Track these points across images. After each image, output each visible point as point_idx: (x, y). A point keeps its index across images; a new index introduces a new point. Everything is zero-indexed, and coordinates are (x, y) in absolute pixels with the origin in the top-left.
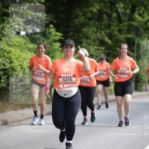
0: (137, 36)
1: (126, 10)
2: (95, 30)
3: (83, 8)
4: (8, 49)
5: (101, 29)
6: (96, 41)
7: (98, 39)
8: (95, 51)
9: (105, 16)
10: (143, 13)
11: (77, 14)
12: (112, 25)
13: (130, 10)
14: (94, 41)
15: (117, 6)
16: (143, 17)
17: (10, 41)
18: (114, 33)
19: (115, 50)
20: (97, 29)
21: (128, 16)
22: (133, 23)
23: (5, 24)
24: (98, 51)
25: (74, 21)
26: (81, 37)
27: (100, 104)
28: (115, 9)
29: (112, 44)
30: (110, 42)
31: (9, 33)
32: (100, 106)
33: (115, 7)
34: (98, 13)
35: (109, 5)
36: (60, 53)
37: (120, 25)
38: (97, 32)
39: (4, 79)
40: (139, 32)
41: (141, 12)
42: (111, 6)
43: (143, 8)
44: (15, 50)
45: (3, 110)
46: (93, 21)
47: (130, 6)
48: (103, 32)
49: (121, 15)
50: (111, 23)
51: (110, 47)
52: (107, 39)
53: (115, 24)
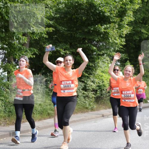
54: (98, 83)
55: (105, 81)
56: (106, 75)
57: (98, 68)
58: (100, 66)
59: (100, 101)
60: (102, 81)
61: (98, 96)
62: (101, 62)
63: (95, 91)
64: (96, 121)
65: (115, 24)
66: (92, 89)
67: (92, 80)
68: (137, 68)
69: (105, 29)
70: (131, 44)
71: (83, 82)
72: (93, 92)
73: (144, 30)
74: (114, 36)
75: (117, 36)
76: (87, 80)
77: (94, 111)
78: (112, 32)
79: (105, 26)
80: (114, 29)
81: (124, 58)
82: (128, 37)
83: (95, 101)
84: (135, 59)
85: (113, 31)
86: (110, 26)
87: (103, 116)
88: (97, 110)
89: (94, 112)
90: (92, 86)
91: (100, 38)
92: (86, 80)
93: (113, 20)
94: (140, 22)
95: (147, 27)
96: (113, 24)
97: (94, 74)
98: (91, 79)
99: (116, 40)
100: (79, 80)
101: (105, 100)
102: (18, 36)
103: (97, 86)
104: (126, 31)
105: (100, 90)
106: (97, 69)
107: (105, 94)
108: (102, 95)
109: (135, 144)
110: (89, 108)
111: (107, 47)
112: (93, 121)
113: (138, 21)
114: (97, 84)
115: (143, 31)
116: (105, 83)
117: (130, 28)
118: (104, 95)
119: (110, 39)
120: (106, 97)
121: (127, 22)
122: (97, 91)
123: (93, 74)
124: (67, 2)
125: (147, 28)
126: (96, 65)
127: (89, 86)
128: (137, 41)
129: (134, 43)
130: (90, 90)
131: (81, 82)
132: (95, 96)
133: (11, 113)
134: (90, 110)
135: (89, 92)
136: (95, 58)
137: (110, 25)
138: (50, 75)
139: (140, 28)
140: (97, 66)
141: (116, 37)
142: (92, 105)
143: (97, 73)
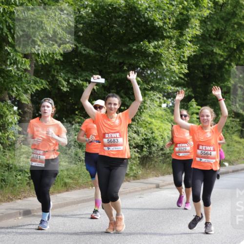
54: (145, 134)
55: (156, 132)
56: (157, 122)
57: (144, 111)
58: (147, 107)
59: (147, 164)
60: (151, 132)
61: (145, 155)
62: (149, 100)
63: (139, 147)
64: (142, 196)
65: (171, 41)
66: (135, 144)
67: (135, 129)
69: (155, 47)
70: (196, 71)
72: (137, 149)
73: (218, 50)
74: (170, 59)
75: (174, 59)
77: (139, 179)
78: (166, 52)
79: (156, 43)
82: (192, 62)
83: (139, 163)
84: (203, 95)
85: (168, 50)
86: (162, 43)
87: (158, 187)
88: (143, 178)
89: (138, 181)
90: (134, 139)
91: (147, 62)
93: (168, 34)
94: (211, 37)
95: (222, 45)
96: (168, 39)
97: (138, 121)
98: (133, 128)
99: (173, 65)
101: (156, 162)
102: (14, 58)
103: (143, 140)
104: (189, 50)
105: (148, 145)
106: (143, 111)
107: (156, 152)
108: (150, 153)
110: (131, 175)
111: (158, 77)
112: (138, 196)
113: (207, 35)
114: (143, 136)
115: (216, 50)
116: (157, 135)
117: (195, 46)
118: (154, 153)
119: (163, 64)
120: (158, 156)
121: (190, 37)
122: (142, 146)
123: (137, 119)
124: (94, 4)
128: (207, 67)
129: (201, 71)
130: (132, 145)
132: (140, 156)
133: (5, 182)
134: (132, 178)
137: (163, 41)
138: (67, 122)
139: (212, 46)
140: (143, 108)
141: (173, 61)
142: (136, 170)
143: (143, 118)
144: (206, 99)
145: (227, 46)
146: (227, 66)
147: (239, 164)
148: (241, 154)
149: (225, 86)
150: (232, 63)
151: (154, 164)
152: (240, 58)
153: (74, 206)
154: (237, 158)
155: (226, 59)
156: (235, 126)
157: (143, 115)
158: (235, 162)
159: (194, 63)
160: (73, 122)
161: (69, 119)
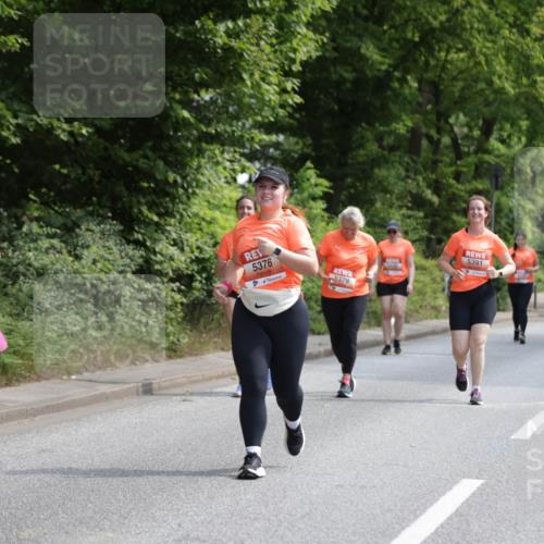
0: (497, 188)
1: (471, 129)
2: (403, 173)
3: (377, 125)
4: (208, 214)
5: (416, 172)
6: (406, 197)
7: (410, 192)
8: (402, 220)
9: (424, 143)
10: (509, 136)
11: (362, 138)
12: (441, 162)
13: (481, 129)
14: (400, 198)
15: (452, 120)
16: (509, 146)
17: (214, 197)
18: (444, 181)
19: (447, 218)
20: (407, 170)
21: (476, 143)
22: (487, 157)
23: (203, 161)
24: (408, 221)
25: (354, 153)
26: (372, 188)
27: (388, 343)
28: (448, 127)
29: (440, 204)
30: (435, 199)
31: (211, 178)
32: (388, 348)
33: (447, 122)
34: (409, 135)
35: (433, 117)
36: (324, 224)
37: (459, 162)
38: (408, 177)
39: (201, 282)
40: (500, 180)
41: (505, 134)
42: (439, 120)
43: (508, 126)
44: (225, 216)
45: (197, 350)
46: (398, 153)
47: (481, 122)
48: (420, 178)
49: (460, 141)
50: (439, 157)
51: (437, 210)
52: (428, 194)
53: (447, 160)
54: (198, 248)
57: (197, 191)
58: (204, 183)
59: (202, 321)
60: (212, 242)
61: (197, 298)
62: (209, 166)
63: (183, 279)
65: (264, 20)
66: (173, 271)
67: (174, 236)
68: (345, 192)
69: (229, 34)
70: (322, 96)
71: (139, 244)
72: (178, 284)
73: (371, 47)
74: (262, 64)
76: (156, 236)
77: (181, 357)
78: (253, 48)
79: (230, 24)
80: (261, 38)
81: (296, 152)
83: (184, 318)
84: (337, 155)
85: (258, 45)
86: (246, 25)
88: (191, 355)
89: (179, 360)
90: (172, 259)
92: (150, 238)
93: (258, 5)
94: (357, 14)
95: (385, 32)
96: (258, 17)
97: (182, 215)
98: (169, 232)
99: (269, 84)
100: (125, 238)
103: (192, 261)
104: (306, 46)
105: (204, 275)
106: (194, 193)
108: (210, 294)
109: (342, 486)
111: (231, 109)
113: (351, 9)
114: (192, 252)
115: (370, 51)
117: (318, 37)
119: (245, 76)
121: (309, 15)
122: (191, 278)
123: (178, 212)
125: (387, 36)
126: (188, 178)
127: (162, 259)
128: (348, 85)
129: (335, 94)
130: (167, 274)
131: (131, 247)
132: (184, 300)
135: (163, 283)
136: (185, 152)
137: (248, 21)
138: (9, 217)
139: (360, 37)
140: (194, 184)
141: (270, 72)
142: (174, 334)
143: (195, 209)
144: (346, 164)
145: (397, 36)
146: (396, 85)
147: (421, 320)
148: (427, 297)
149: (390, 133)
150: (409, 77)
151: (218, 320)
152: (427, 63)
153: (26, 421)
154: (418, 306)
155: (395, 67)
156: (415, 229)
157: (195, 201)
158: (411, 316)
159: (318, 76)
160: (25, 218)
161: (14, 210)
